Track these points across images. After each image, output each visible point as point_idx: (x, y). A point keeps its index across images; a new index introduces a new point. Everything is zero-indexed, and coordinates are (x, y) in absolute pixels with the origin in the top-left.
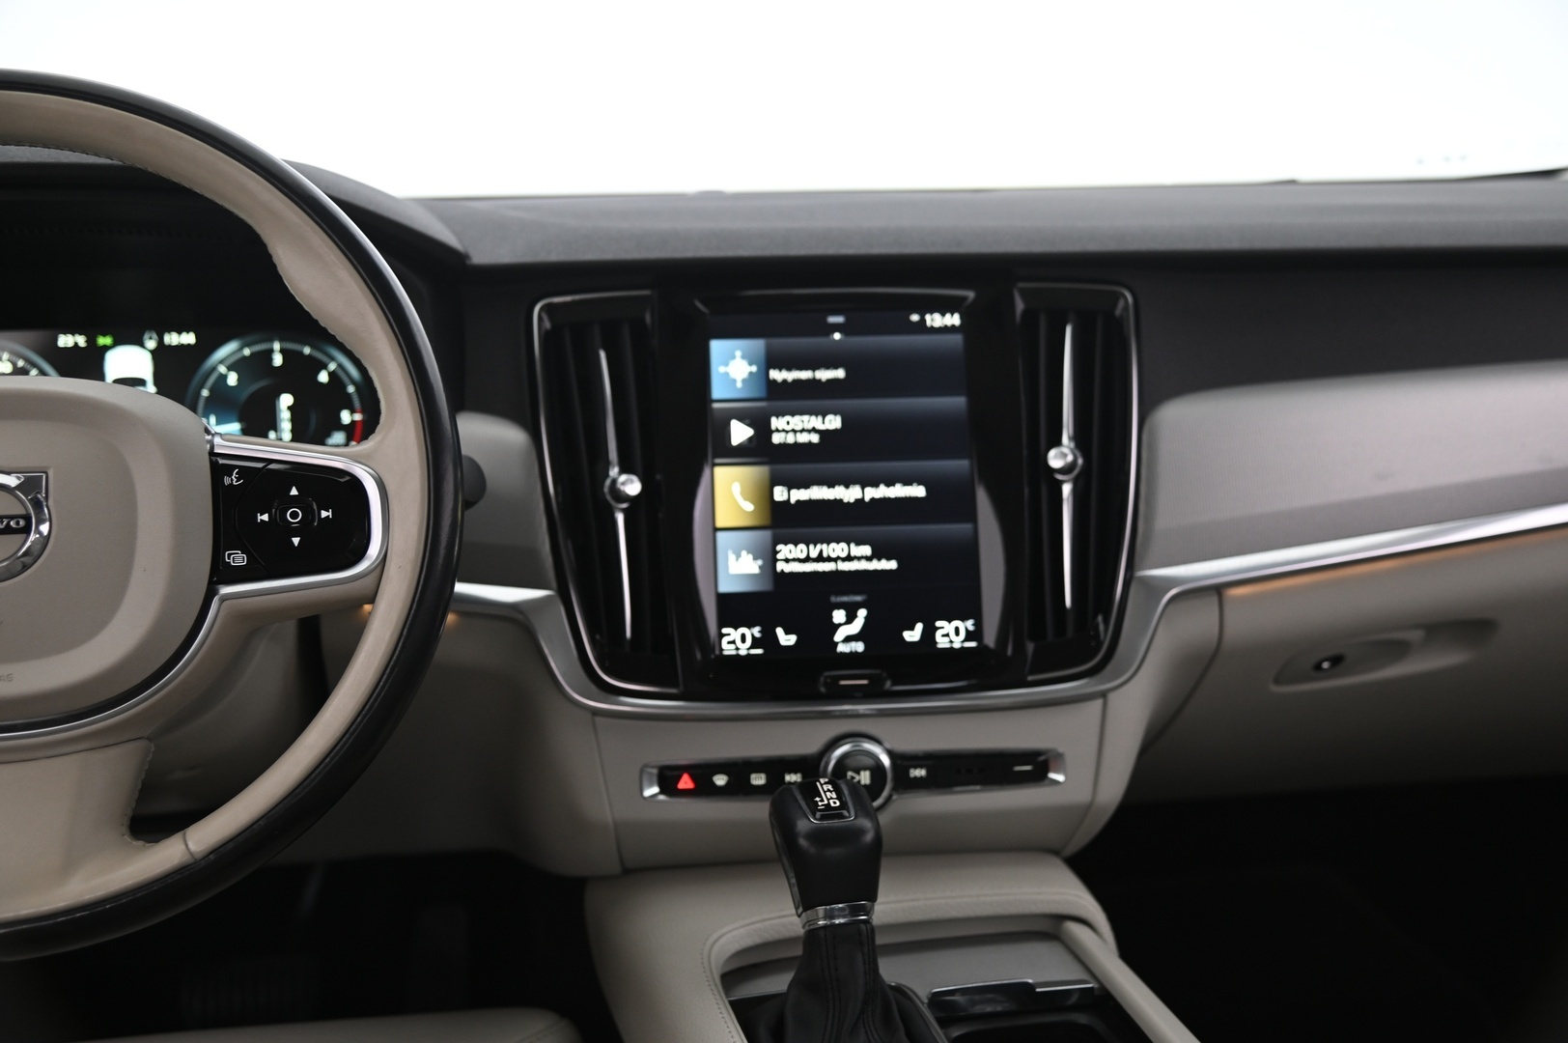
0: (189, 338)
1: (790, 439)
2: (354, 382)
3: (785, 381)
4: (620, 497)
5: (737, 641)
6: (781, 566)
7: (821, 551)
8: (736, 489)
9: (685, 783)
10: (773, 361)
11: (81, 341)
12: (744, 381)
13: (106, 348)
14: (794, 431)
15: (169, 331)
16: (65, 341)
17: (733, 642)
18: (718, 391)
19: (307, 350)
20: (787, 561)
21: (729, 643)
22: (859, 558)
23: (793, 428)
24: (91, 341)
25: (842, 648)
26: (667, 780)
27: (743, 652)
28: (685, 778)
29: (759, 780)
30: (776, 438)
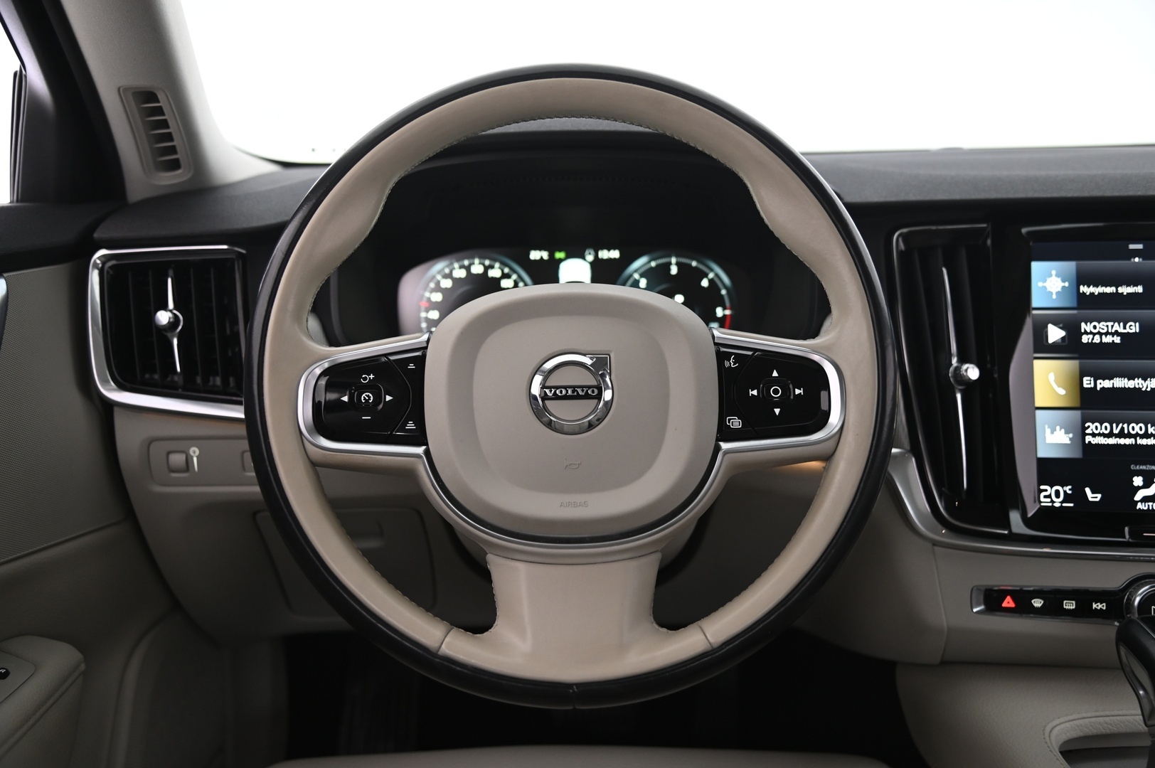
0: (615, 254)
1: (1097, 339)
2: (726, 287)
3: (1092, 294)
4: (962, 380)
5: (1054, 496)
6: (1088, 439)
7: (1123, 428)
8: (1052, 377)
9: (1008, 602)
10: (1082, 279)
11: (545, 255)
12: (1058, 293)
13: (561, 261)
14: (1100, 334)
15: (602, 249)
16: (535, 255)
17: (1049, 496)
18: (1036, 301)
19: (694, 264)
20: (1094, 435)
21: (1045, 497)
23: (1097, 331)
24: (551, 255)
25: (1140, 506)
26: (992, 599)
27: (1057, 505)
28: (1008, 598)
29: (1070, 605)
30: (1085, 339)
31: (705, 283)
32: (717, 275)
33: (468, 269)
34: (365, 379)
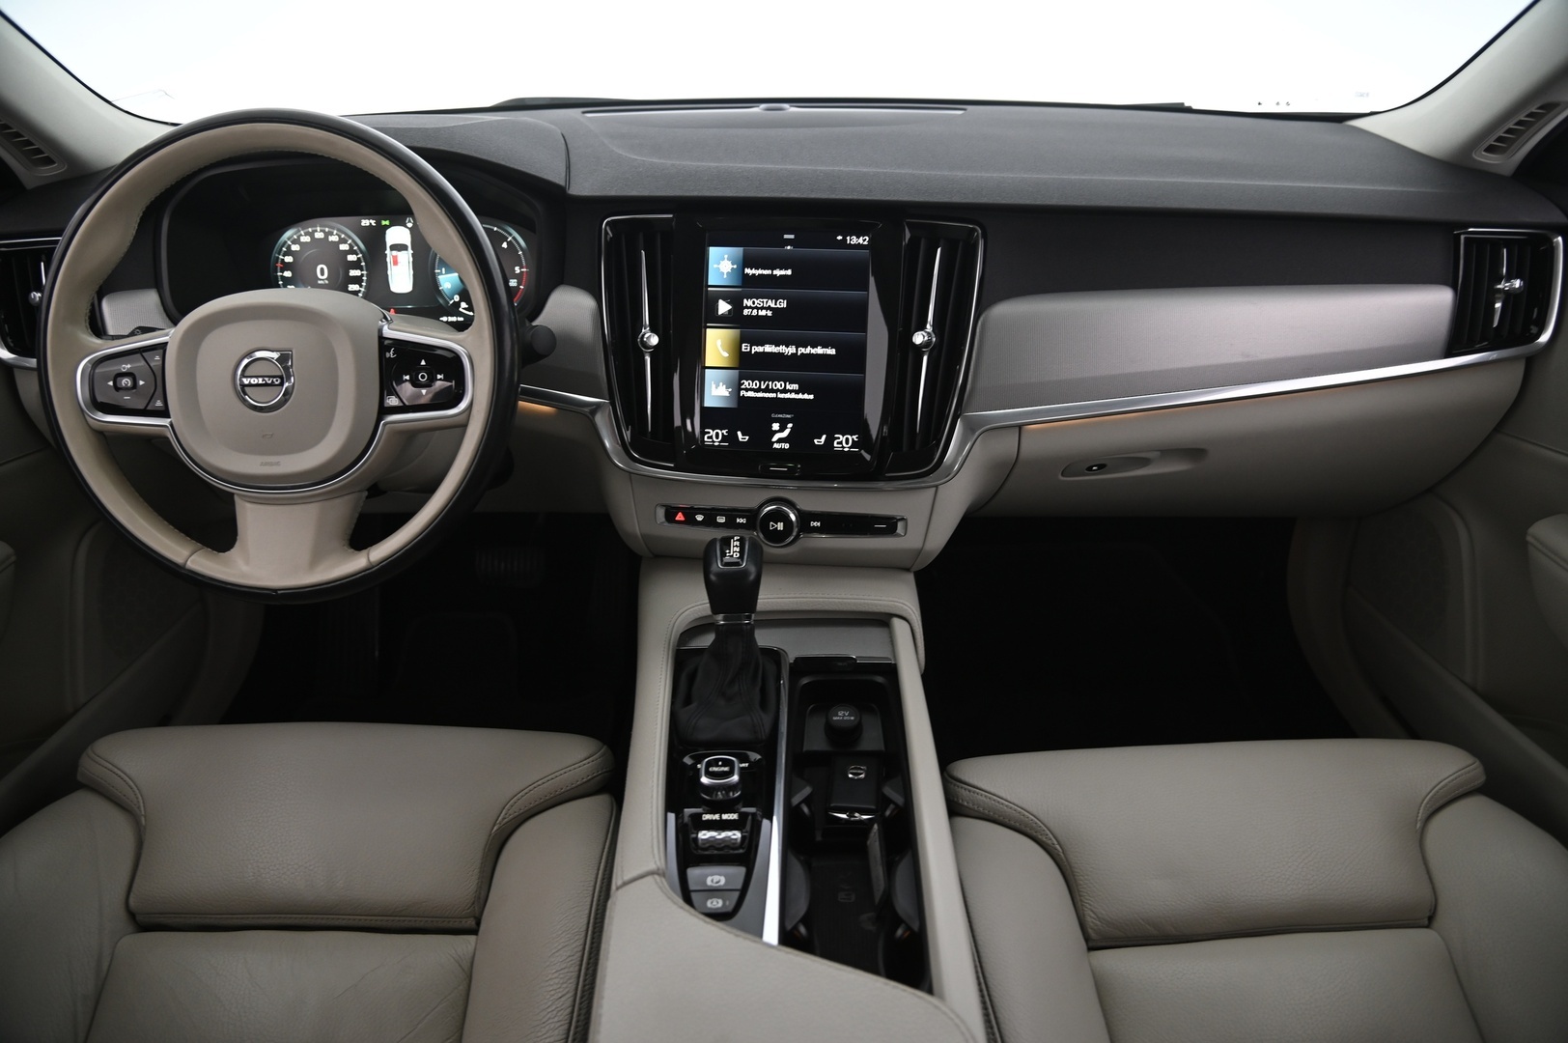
1: (755, 312)
2: (522, 249)
3: (754, 275)
4: (645, 345)
5: (715, 437)
6: (743, 393)
7: (768, 385)
8: (719, 343)
9: (680, 517)
10: (747, 261)
11: (373, 222)
12: (728, 273)
13: (387, 227)
14: (756, 308)
16: (365, 222)
17: (711, 437)
18: (713, 279)
19: (495, 229)
20: (747, 390)
21: (709, 438)
22: (791, 391)
23: (758, 307)
24: (378, 223)
25: (776, 446)
26: (670, 514)
27: (716, 444)
28: (680, 514)
29: (721, 520)
30: (746, 312)
31: (505, 245)
32: (514, 238)
33: (311, 235)
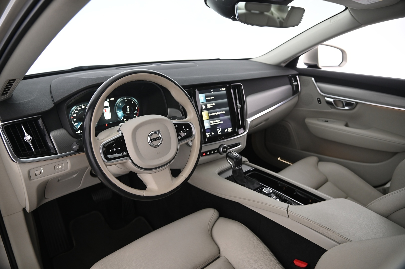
0: (113, 99)
2: (137, 103)
3: (208, 99)
6: (211, 124)
7: (215, 121)
8: (205, 114)
10: (206, 97)
12: (203, 100)
14: (210, 106)
15: (110, 98)
17: (207, 135)
19: (130, 99)
22: (219, 122)
25: (219, 134)
26: (202, 154)
27: (209, 136)
28: (204, 154)
29: (212, 152)
30: (208, 107)
31: (133, 102)
32: (134, 100)
33: (81, 107)
34: (113, 146)
